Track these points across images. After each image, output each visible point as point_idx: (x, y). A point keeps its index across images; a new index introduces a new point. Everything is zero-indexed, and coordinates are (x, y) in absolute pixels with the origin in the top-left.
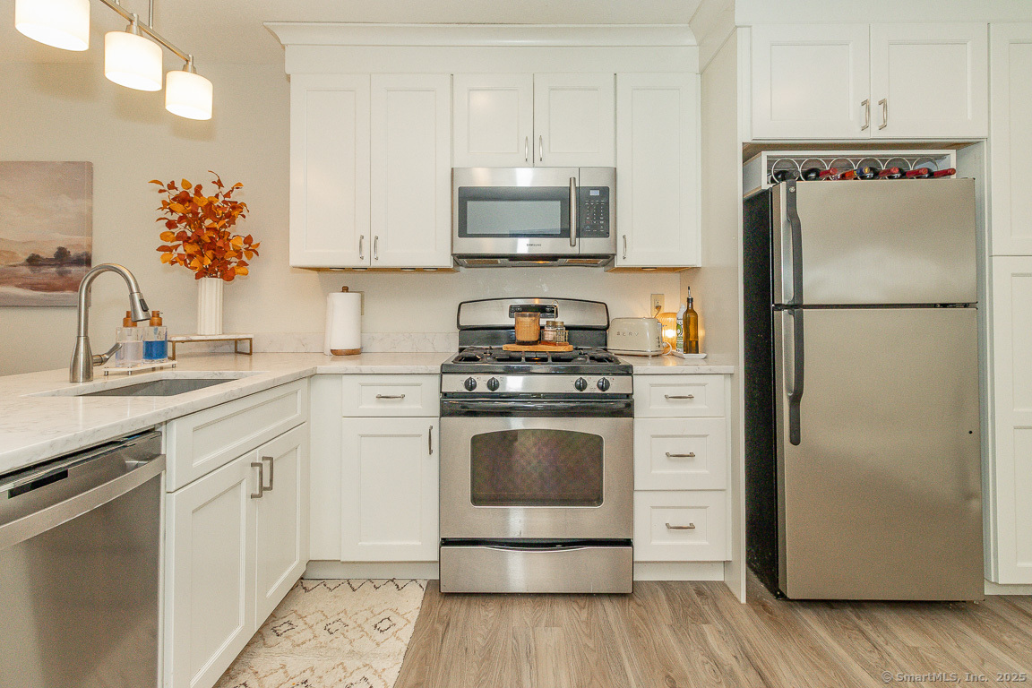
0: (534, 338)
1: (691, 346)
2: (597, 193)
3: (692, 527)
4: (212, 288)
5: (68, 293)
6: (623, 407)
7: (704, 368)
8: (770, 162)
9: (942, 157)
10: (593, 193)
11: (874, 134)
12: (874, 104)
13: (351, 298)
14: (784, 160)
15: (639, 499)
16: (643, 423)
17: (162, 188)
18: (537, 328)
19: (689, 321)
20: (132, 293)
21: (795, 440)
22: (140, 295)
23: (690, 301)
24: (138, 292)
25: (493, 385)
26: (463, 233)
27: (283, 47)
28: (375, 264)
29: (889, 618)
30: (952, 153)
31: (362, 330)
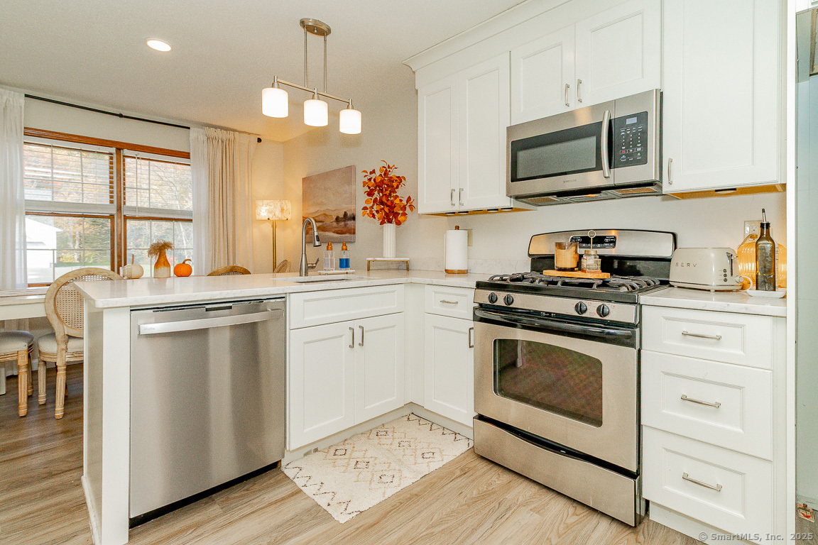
0: (574, 265)
2: (634, 120)
3: (719, 488)
4: (390, 228)
5: (347, 235)
10: (629, 122)
13: (461, 234)
17: (366, 174)
18: (577, 256)
23: (764, 226)
25: (509, 301)
26: (514, 179)
27: (414, 73)
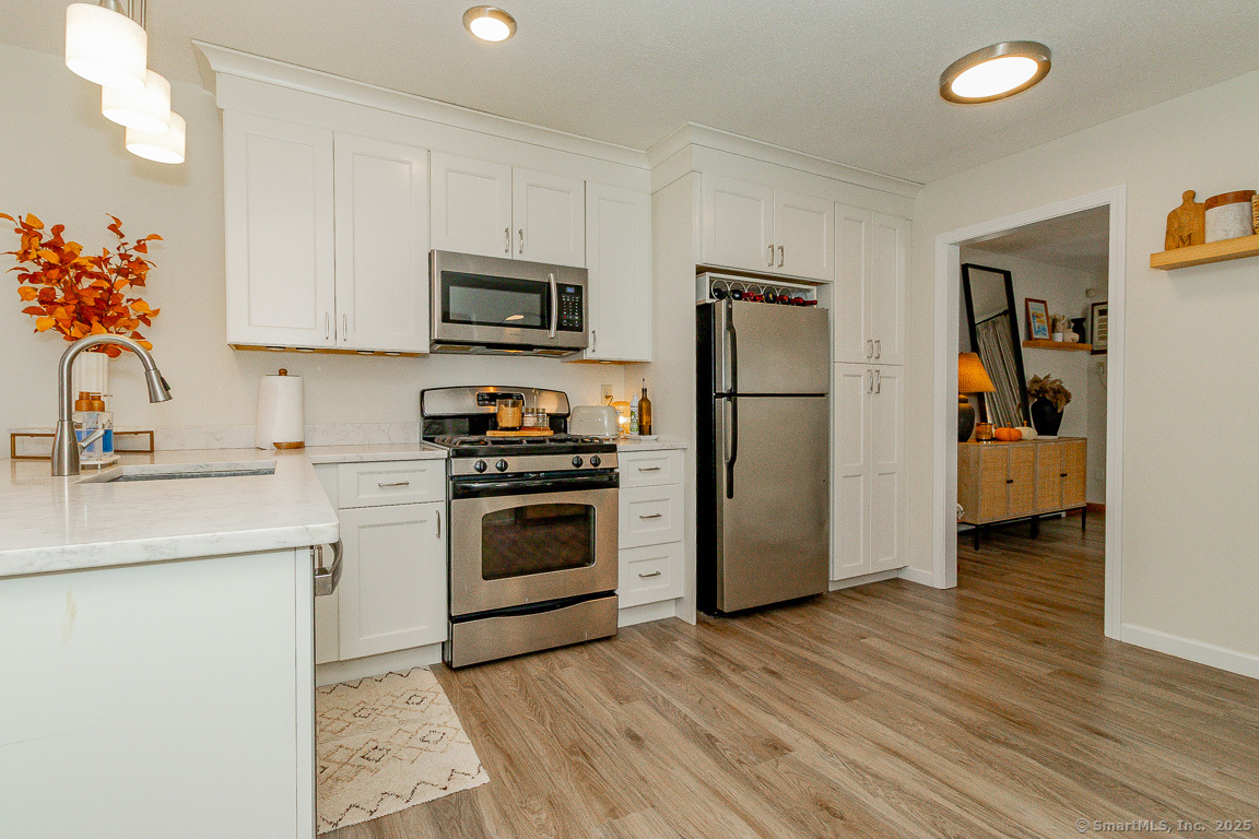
0: (516, 424)
1: (644, 429)
2: (572, 291)
3: (658, 574)
6: (609, 480)
7: (656, 445)
8: (711, 282)
9: (808, 290)
11: (775, 270)
12: (776, 248)
13: (296, 382)
14: (720, 281)
15: (621, 555)
16: (626, 493)
18: (520, 415)
19: (645, 407)
20: (148, 370)
21: (730, 495)
22: (158, 372)
23: (644, 391)
24: (155, 369)
25: (502, 467)
26: (446, 318)
28: (341, 345)
29: (781, 614)
30: (814, 288)
31: (304, 421)
